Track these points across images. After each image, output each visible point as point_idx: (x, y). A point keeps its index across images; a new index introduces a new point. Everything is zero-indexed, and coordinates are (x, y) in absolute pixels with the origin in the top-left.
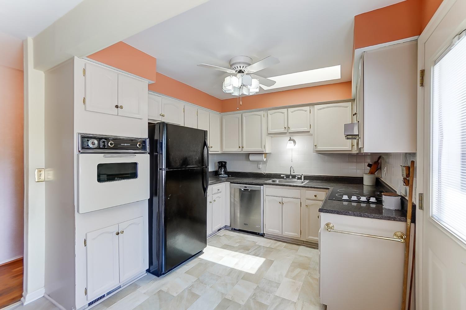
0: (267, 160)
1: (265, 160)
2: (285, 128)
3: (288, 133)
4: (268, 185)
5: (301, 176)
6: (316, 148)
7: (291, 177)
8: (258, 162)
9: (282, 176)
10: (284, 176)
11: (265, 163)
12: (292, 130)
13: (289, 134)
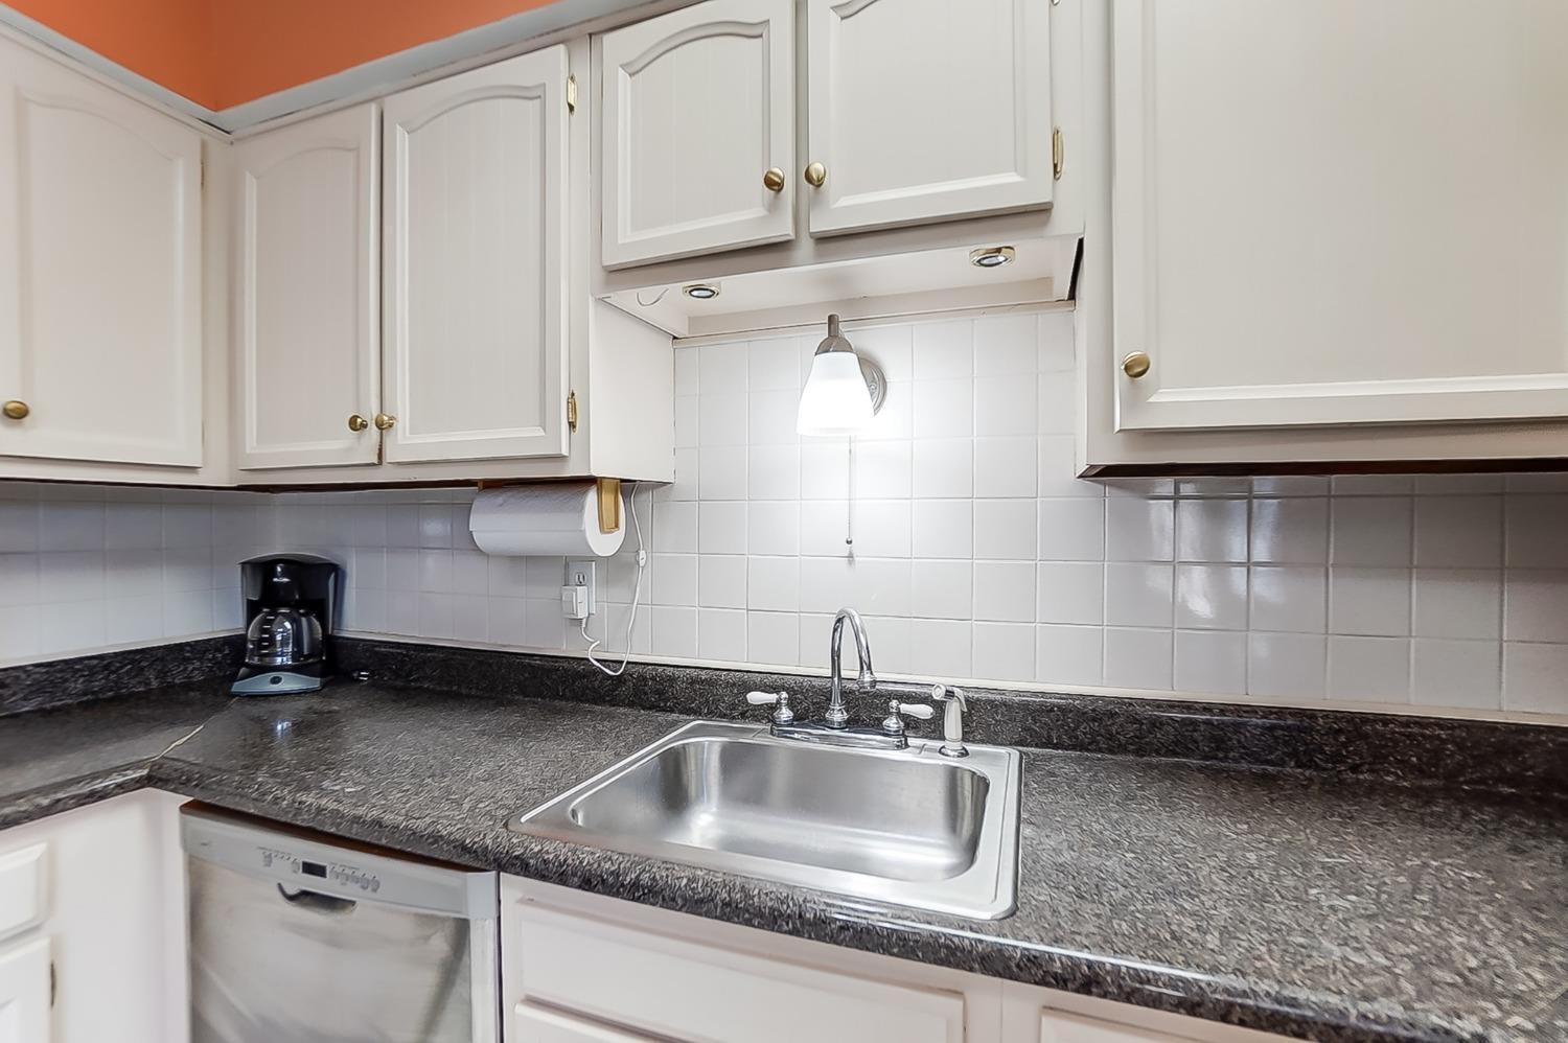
0: (630, 546)
1: (605, 545)
2: (773, 184)
3: (806, 246)
4: (542, 876)
5: (939, 707)
6: (1134, 401)
7: (837, 715)
8: (567, 565)
9: (756, 697)
10: (772, 698)
11: (620, 567)
12: (844, 208)
13: (820, 257)
